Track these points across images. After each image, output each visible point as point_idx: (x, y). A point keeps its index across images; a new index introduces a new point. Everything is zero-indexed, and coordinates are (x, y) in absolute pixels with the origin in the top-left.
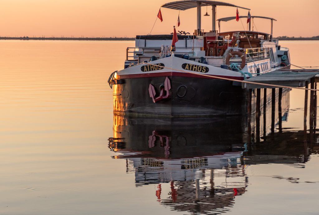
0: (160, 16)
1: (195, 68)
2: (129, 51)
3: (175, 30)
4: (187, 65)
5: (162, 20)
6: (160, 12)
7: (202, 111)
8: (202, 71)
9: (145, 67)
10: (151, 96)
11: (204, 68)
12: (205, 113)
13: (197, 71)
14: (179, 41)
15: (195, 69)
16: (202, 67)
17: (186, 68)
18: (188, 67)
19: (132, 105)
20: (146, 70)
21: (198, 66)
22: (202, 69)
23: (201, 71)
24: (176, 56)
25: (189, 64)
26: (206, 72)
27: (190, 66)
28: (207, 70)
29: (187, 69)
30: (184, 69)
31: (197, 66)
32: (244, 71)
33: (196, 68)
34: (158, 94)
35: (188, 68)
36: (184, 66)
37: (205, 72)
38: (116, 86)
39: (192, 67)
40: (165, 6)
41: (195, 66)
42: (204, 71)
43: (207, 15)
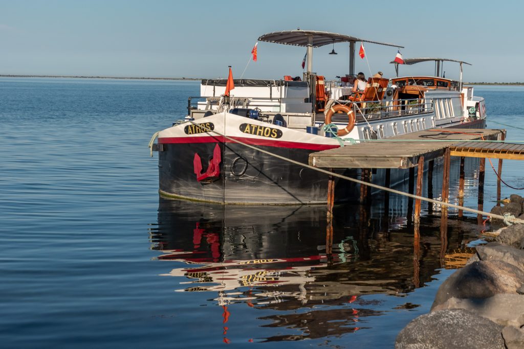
1: (260, 130)
4: (248, 127)
7: (270, 197)
8: (272, 135)
9: (190, 128)
10: (196, 171)
11: (275, 131)
12: (275, 200)
13: (263, 135)
15: (260, 132)
16: (272, 129)
17: (246, 130)
18: (249, 129)
20: (191, 132)
21: (265, 128)
22: (271, 133)
23: (270, 136)
24: (232, 111)
25: (250, 125)
27: (252, 127)
28: (279, 134)
29: (247, 132)
30: (243, 132)
31: (263, 128)
33: (262, 131)
35: (249, 131)
36: (243, 127)
37: (277, 138)
39: (254, 130)
41: (261, 128)
42: (274, 135)
43: (333, 52)
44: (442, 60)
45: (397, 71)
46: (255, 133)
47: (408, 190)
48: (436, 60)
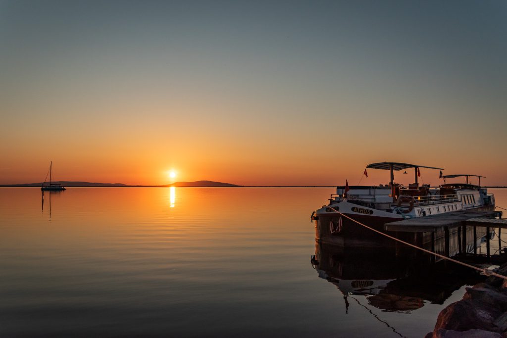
0: (366, 173)
2: (332, 197)
3: (347, 183)
4: (356, 209)
5: (367, 176)
6: (366, 171)
9: (328, 209)
10: (331, 230)
13: (363, 213)
14: (350, 190)
15: (362, 211)
16: (368, 210)
17: (354, 211)
19: (321, 236)
21: (364, 209)
23: (367, 213)
24: (348, 201)
26: (371, 214)
28: (372, 212)
32: (411, 214)
34: (335, 229)
35: (356, 211)
36: (353, 209)
38: (314, 221)
39: (359, 210)
40: (370, 166)
41: (362, 209)
42: (369, 213)
43: (405, 173)
44: (469, 176)
45: (445, 181)
46: (359, 212)
47: (430, 249)
48: (466, 175)
